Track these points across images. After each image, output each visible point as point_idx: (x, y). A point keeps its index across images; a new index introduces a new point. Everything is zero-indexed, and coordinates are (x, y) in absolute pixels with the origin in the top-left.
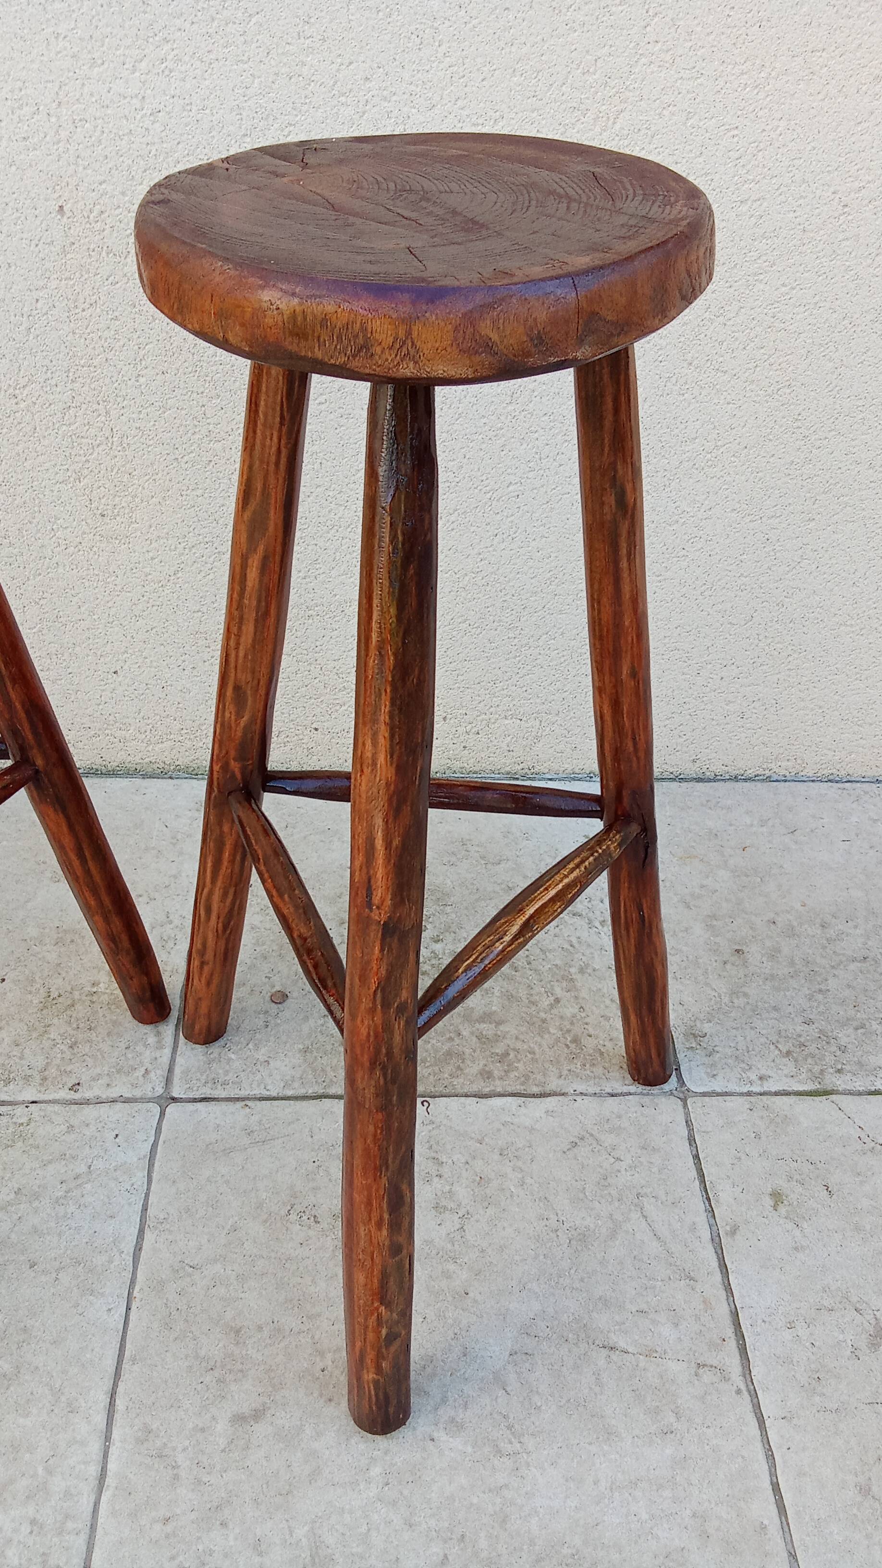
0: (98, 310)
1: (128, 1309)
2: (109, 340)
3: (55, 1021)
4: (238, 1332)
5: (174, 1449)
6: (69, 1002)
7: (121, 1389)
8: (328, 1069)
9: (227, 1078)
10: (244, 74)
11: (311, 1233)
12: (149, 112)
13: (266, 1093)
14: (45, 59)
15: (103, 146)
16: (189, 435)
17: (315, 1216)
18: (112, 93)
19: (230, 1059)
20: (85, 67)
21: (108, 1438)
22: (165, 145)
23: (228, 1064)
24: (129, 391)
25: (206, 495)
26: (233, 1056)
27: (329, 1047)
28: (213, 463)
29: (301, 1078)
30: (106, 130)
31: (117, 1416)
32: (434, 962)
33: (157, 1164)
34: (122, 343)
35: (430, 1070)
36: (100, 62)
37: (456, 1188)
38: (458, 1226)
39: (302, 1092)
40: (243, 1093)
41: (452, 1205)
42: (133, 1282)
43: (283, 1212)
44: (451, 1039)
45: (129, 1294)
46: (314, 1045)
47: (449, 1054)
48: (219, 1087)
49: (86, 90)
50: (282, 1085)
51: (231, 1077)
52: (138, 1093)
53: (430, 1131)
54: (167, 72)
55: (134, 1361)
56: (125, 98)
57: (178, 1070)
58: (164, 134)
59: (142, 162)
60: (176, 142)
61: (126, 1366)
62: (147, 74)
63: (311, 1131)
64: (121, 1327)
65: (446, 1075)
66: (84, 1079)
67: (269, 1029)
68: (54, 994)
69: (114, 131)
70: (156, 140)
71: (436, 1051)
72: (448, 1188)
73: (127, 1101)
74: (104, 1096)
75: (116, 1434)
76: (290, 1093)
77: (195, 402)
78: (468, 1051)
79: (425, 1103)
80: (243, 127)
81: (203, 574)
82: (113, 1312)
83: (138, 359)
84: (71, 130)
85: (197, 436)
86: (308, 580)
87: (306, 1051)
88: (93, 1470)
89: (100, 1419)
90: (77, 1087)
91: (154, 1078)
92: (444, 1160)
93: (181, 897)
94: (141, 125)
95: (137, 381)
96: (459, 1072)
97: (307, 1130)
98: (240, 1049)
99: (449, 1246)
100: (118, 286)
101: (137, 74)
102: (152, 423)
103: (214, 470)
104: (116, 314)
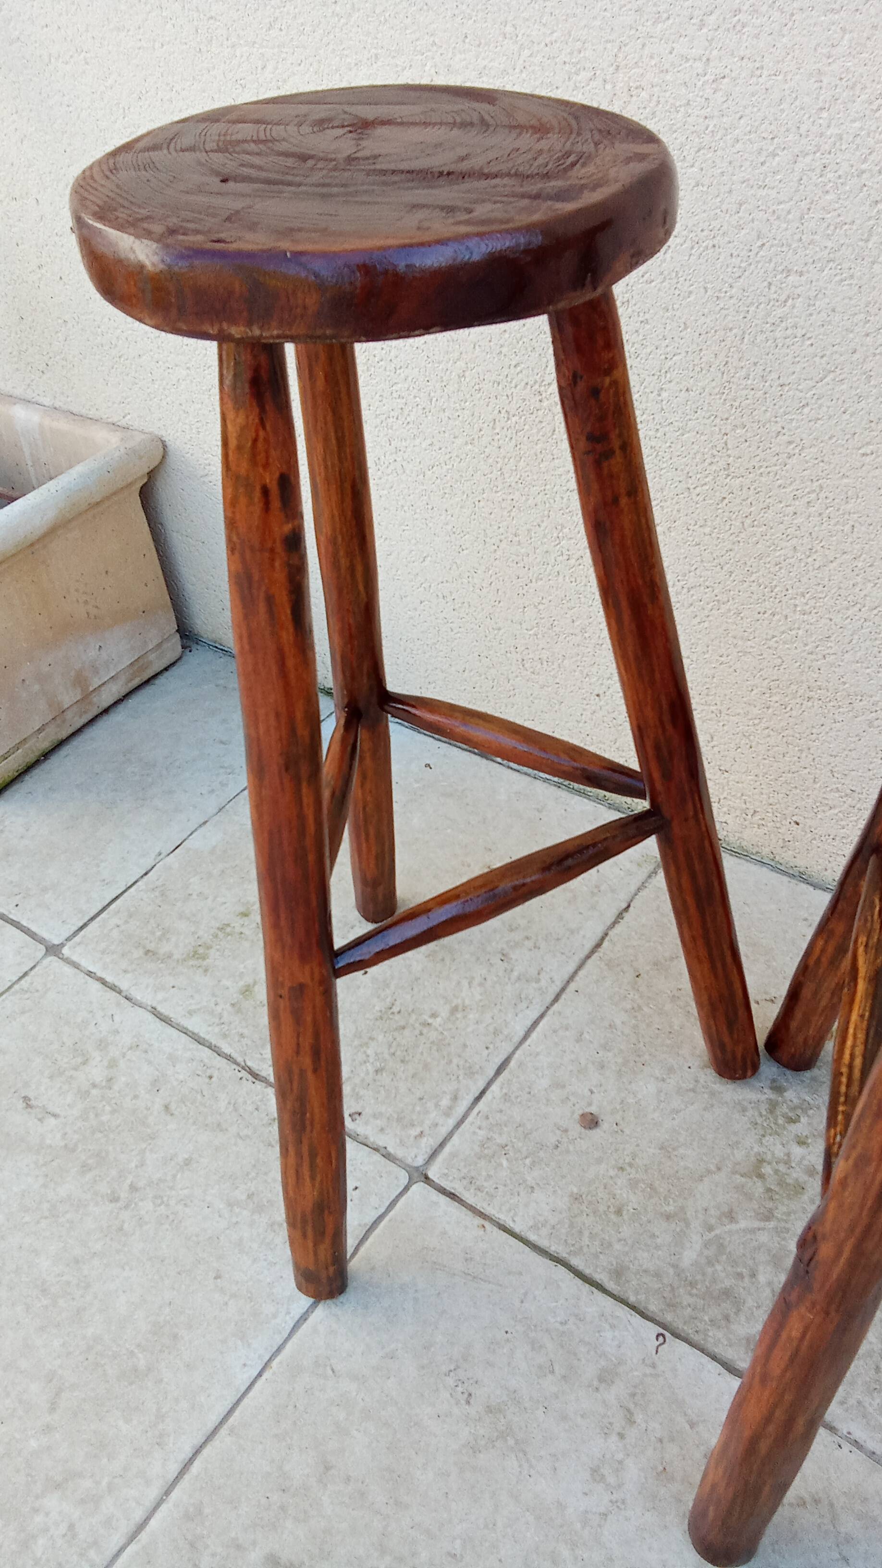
0: (630, 309)
1: (260, 1375)
2: (636, 346)
3: (381, 1037)
4: (327, 1468)
5: (207, 1547)
6: (402, 1023)
7: (205, 1452)
8: (586, 1233)
9: (485, 1184)
10: (833, 28)
11: (456, 1411)
12: (713, 77)
13: (510, 1224)
14: (608, 14)
15: (657, 119)
16: (706, 464)
17: (470, 1395)
18: (673, 55)
19: (501, 1165)
20: (649, 24)
21: (167, 1493)
22: (725, 119)
23: (495, 1169)
24: (649, 405)
25: (713, 535)
26: (505, 1163)
27: (602, 1208)
28: (726, 501)
29: (553, 1227)
30: (662, 100)
31: (187, 1477)
32: (782, 1168)
33: (371, 1240)
34: (649, 350)
35: (691, 1300)
36: (665, 15)
37: (630, 1463)
38: (602, 1509)
39: (543, 1243)
40: (489, 1210)
41: (611, 1480)
42: (279, 1350)
43: (444, 1369)
44: (740, 1276)
45: (270, 1360)
46: (589, 1197)
47: (727, 1293)
48: (472, 1191)
49: (646, 51)
50: (531, 1223)
51: (488, 1185)
52: (399, 1153)
53: (645, 1375)
54: (738, 28)
55: (232, 1431)
56: (687, 60)
57: (447, 1149)
58: (725, 105)
59: (697, 140)
60: (738, 115)
61: (223, 1431)
62: (716, 30)
63: (526, 1294)
65: (706, 1318)
66: (367, 1111)
67: (556, 1152)
68: (395, 1009)
69: (671, 101)
70: (716, 113)
71: (714, 1281)
72: (620, 1456)
73: (388, 1156)
74: (372, 1139)
75: (175, 1495)
76: (532, 1237)
77: (717, 429)
78: (750, 1302)
79: (661, 1339)
80: (821, 98)
81: (698, 620)
82: (246, 1369)
83: (663, 371)
84: (625, 99)
85: (714, 467)
86: (814, 657)
87: (577, 1198)
88: (138, 1515)
89: (174, 1469)
90: (357, 1116)
91: (423, 1145)
92: (638, 1421)
93: (564, 957)
94: (701, 94)
95: (659, 395)
96: (723, 1323)
97: (522, 1291)
98: (516, 1159)
99: (578, 1526)
100: (653, 284)
101: (705, 30)
102: (668, 445)
103: (727, 508)
104: (647, 316)
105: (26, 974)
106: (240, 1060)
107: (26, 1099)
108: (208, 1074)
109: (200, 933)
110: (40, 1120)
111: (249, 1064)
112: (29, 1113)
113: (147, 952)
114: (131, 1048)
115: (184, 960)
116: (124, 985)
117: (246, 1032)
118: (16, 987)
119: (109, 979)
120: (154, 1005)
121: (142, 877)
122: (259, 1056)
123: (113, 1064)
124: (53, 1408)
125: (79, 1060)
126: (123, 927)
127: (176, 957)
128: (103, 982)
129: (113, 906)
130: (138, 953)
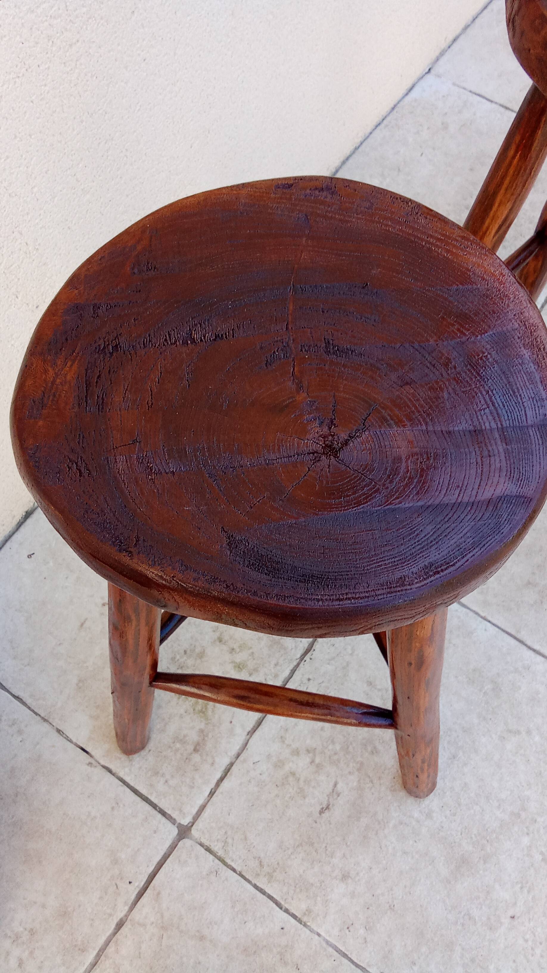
1: (489, 621)
4: (529, 583)
42: (477, 614)
45: (482, 617)
64: (497, 629)
82: (487, 629)
105: (208, 850)
106: (295, 663)
107: (321, 812)
108: (307, 682)
109: (182, 711)
110: (338, 796)
111: (299, 656)
112: (333, 805)
113: (196, 750)
114: (283, 742)
115: (207, 719)
116: (226, 761)
117: (273, 663)
118: (220, 853)
119: (218, 775)
120: (246, 733)
121: (114, 774)
122: (293, 650)
123: (296, 752)
124: (518, 732)
125: (291, 779)
126: (168, 777)
127: (202, 726)
128: (222, 779)
129: (144, 791)
130: (196, 758)
